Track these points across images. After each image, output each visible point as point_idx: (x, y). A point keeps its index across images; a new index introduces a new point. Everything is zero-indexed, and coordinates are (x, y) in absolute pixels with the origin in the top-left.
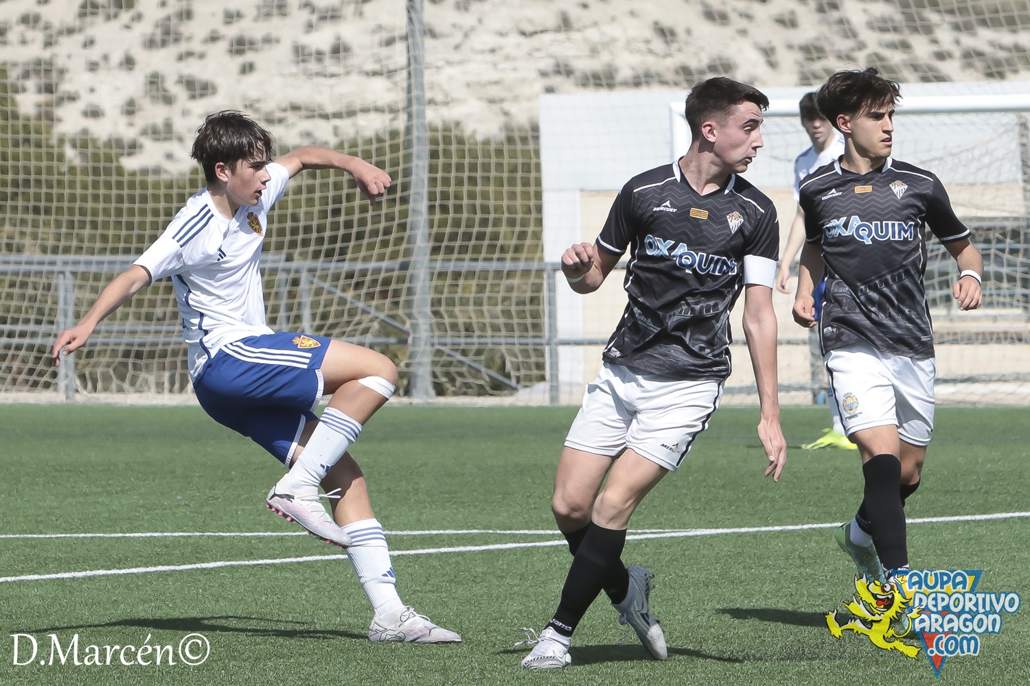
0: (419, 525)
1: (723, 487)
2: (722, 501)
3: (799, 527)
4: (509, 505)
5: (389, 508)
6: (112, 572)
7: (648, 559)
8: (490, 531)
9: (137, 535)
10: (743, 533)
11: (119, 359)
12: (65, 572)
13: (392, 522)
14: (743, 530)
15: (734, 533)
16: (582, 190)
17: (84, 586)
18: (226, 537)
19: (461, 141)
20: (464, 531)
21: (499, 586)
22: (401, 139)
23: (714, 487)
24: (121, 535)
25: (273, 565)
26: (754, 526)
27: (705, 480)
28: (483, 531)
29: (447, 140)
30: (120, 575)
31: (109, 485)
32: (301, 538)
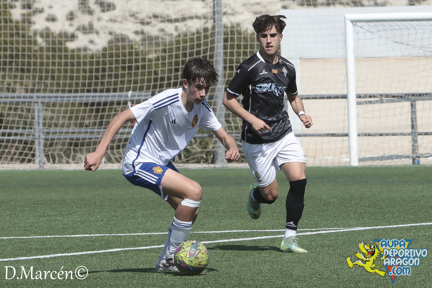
0: (219, 228)
1: (369, 206)
2: (368, 213)
3: (405, 225)
4: (264, 217)
5: (204, 220)
6: (65, 254)
7: (332, 242)
8: (255, 231)
9: (77, 236)
10: (378, 229)
11: (66, 147)
12: (40, 255)
13: (206, 227)
14: (378, 227)
15: (374, 229)
16: (301, 58)
17: (50, 262)
18: (122, 236)
19: (239, 33)
20: (242, 231)
21: (259, 258)
22: (209, 33)
23: (364, 206)
24: (69, 236)
25: (146, 249)
26: (384, 226)
27: (360, 203)
28: (251, 231)
29: (232, 32)
30: (68, 256)
31: (63, 211)
32: (160, 236)
